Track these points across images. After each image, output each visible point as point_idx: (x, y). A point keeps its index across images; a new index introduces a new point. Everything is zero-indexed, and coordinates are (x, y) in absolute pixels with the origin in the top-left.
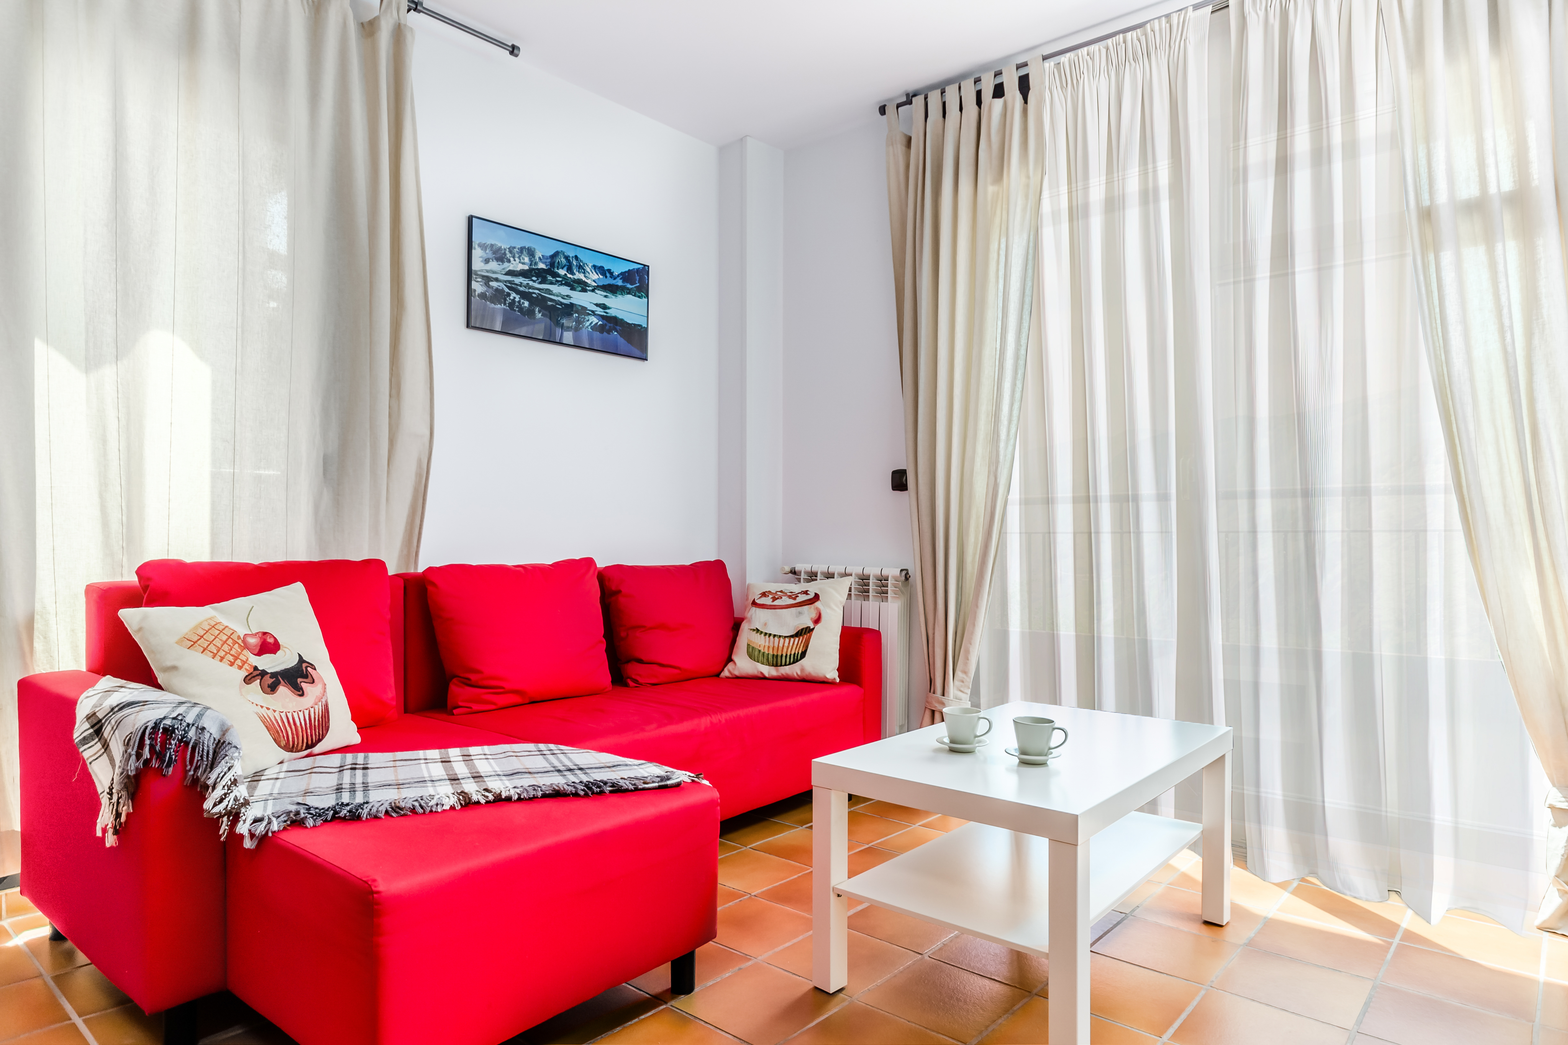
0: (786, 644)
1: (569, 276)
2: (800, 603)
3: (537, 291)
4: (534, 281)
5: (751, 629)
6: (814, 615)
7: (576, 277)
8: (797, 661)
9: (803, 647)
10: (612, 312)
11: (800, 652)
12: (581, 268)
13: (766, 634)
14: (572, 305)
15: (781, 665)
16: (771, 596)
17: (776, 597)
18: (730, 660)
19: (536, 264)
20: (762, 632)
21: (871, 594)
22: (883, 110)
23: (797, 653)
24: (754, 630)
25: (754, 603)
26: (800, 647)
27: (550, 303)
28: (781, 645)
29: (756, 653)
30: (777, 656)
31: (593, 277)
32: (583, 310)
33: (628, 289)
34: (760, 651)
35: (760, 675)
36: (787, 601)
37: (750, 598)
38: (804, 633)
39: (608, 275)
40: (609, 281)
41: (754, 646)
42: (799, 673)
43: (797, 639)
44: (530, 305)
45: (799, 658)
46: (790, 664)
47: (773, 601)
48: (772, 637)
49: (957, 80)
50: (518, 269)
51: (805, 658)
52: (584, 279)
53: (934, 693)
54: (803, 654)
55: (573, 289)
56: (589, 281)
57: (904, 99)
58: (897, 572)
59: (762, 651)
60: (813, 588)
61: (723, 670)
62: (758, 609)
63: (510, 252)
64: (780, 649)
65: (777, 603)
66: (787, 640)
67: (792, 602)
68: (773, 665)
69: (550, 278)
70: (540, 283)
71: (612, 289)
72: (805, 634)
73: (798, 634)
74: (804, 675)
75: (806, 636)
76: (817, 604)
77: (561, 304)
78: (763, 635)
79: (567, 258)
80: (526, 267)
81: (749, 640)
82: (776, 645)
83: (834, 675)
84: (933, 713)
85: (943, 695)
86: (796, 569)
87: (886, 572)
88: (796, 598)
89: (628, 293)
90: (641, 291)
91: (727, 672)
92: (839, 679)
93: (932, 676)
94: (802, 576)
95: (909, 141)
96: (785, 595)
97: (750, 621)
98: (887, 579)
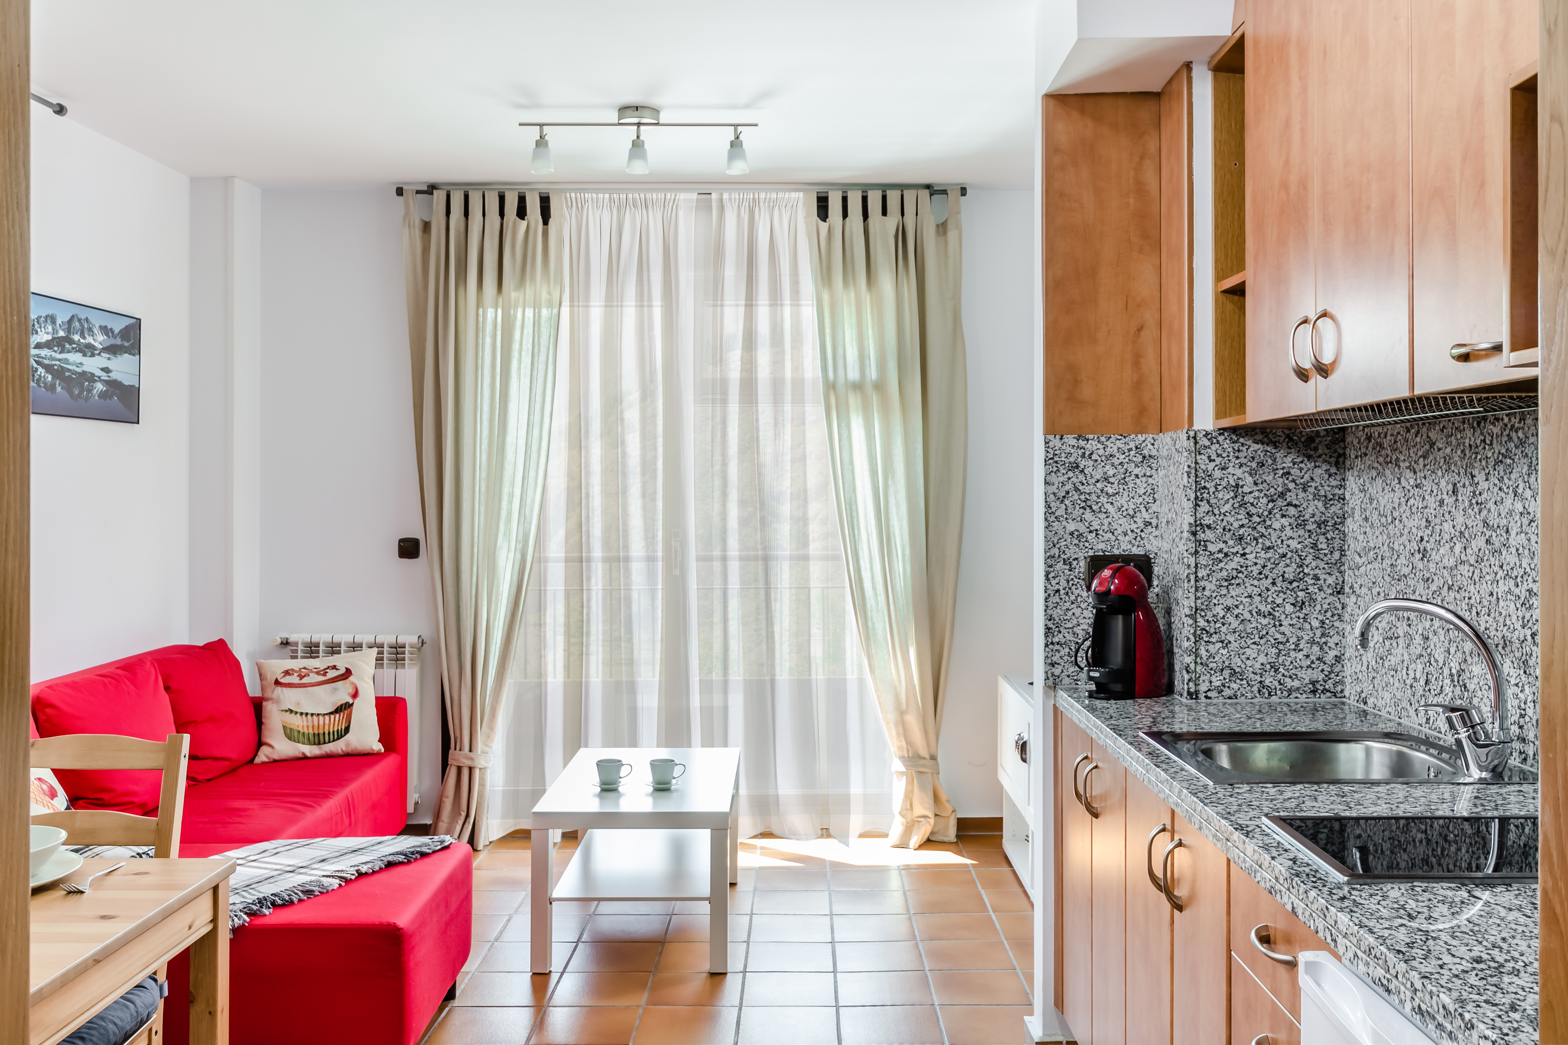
0: (327, 721)
1: (82, 341)
2: (332, 679)
3: (57, 363)
4: (55, 352)
5: (282, 711)
6: (351, 690)
7: (86, 341)
8: (342, 737)
9: (345, 723)
10: (114, 376)
11: (343, 728)
12: (90, 330)
13: (302, 714)
14: (84, 372)
15: (325, 743)
16: (296, 674)
17: (302, 674)
18: (260, 744)
19: (57, 332)
20: (296, 713)
21: (385, 662)
22: (400, 192)
23: (339, 729)
24: (286, 711)
25: (277, 683)
26: (342, 723)
27: (67, 374)
28: (321, 723)
29: (296, 734)
30: (319, 734)
31: (99, 340)
32: (91, 378)
33: (125, 347)
34: (299, 732)
35: (300, 755)
36: (314, 678)
37: (269, 677)
38: (344, 709)
39: (110, 334)
40: (112, 341)
41: (292, 727)
42: (344, 749)
43: (337, 716)
44: (53, 379)
45: (343, 733)
46: (334, 741)
47: (301, 679)
48: (309, 716)
49: (483, 187)
50: (44, 341)
51: (349, 733)
52: (93, 342)
53: (460, 750)
54: (347, 730)
55: (85, 355)
56: (96, 344)
57: (425, 188)
58: (414, 640)
59: (306, 732)
60: (340, 662)
61: (256, 754)
62: (284, 689)
63: (38, 322)
64: (321, 727)
65: (305, 680)
66: (327, 717)
67: (321, 678)
68: (314, 744)
69: (67, 346)
70: (60, 353)
71: (113, 350)
73: (338, 710)
74: (349, 750)
75: (346, 711)
76: (351, 678)
77: (76, 373)
78: (298, 715)
79: (79, 320)
80: (50, 337)
81: (283, 722)
82: (316, 723)
83: (378, 747)
84: (459, 769)
85: (471, 751)
86: (290, 640)
87: (401, 640)
88: (325, 674)
89: (126, 352)
90: (135, 348)
91: (263, 756)
92: (383, 750)
93: (458, 735)
94: (300, 647)
95: (426, 227)
96: (312, 672)
97: (277, 701)
98: (403, 646)
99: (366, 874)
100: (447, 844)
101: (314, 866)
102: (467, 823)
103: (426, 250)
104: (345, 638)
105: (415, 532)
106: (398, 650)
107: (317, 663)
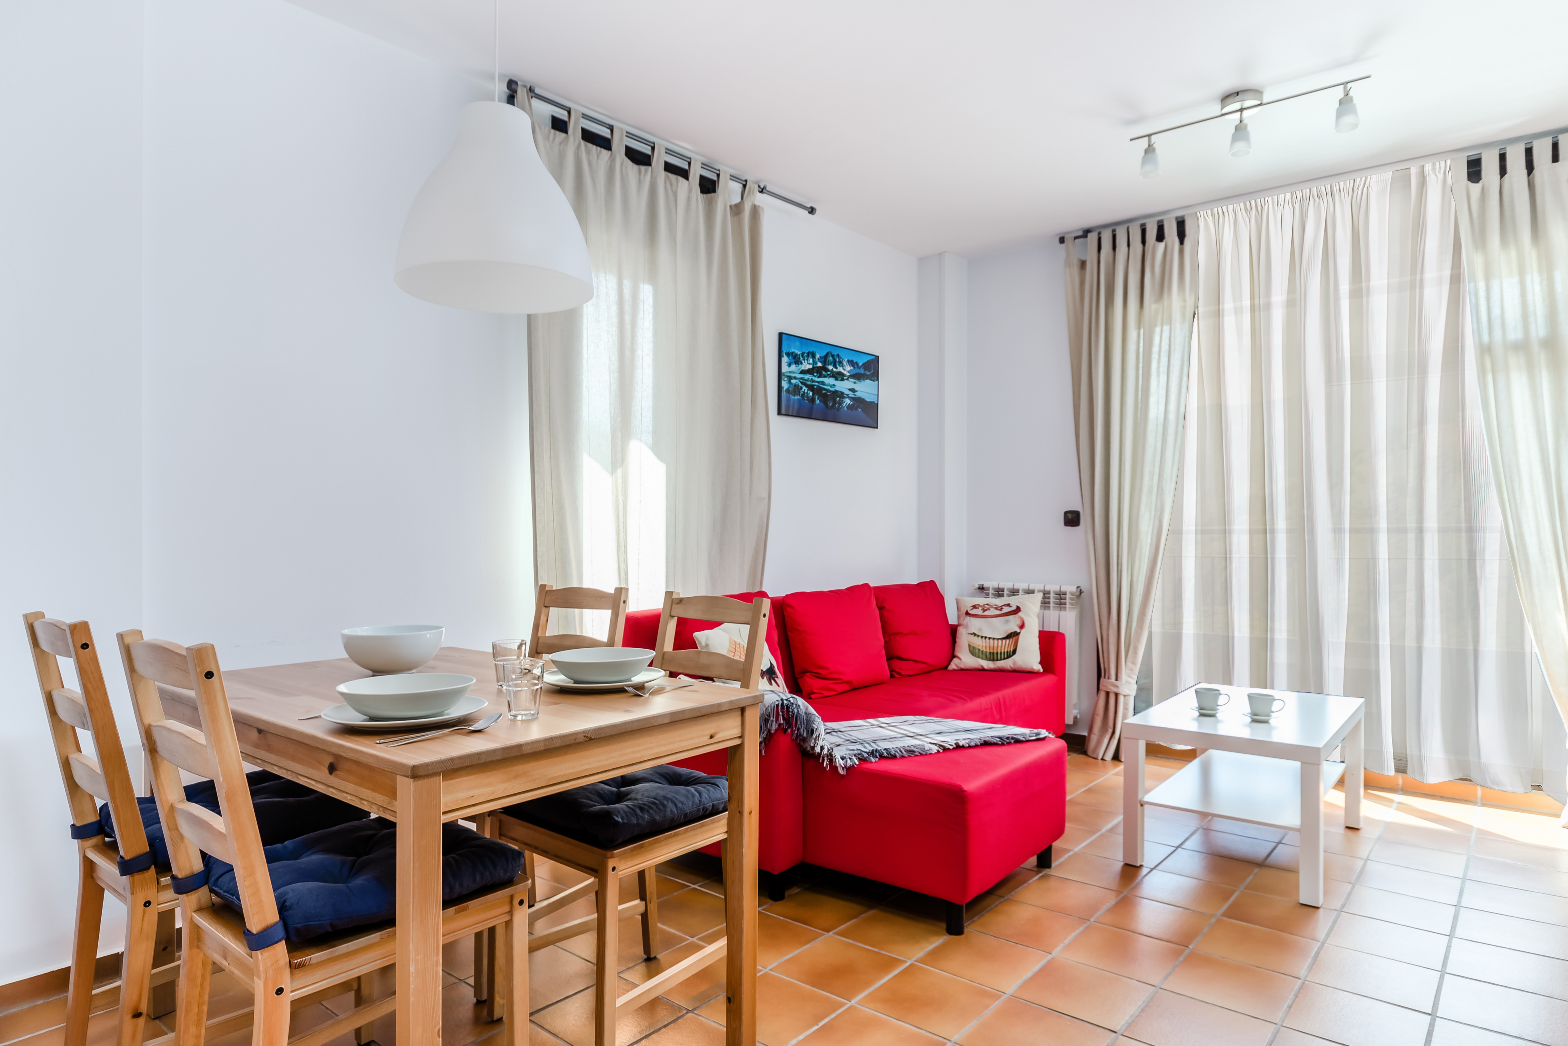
0: (1000, 644)
1: (834, 370)
2: (1006, 613)
3: (817, 384)
4: (815, 376)
5: (969, 634)
6: (1019, 623)
7: (838, 370)
8: (1010, 657)
9: (1013, 646)
10: (858, 394)
11: (1012, 650)
12: (841, 363)
13: (982, 637)
14: (836, 391)
15: (997, 660)
16: (980, 608)
17: (985, 609)
18: (953, 656)
19: (816, 363)
20: (978, 636)
21: (1052, 605)
22: (1062, 240)
23: (1009, 651)
24: (971, 634)
25: (967, 613)
26: (1011, 647)
27: (824, 392)
28: (996, 645)
29: (977, 651)
30: (993, 653)
31: (847, 369)
32: (841, 395)
33: (867, 375)
34: (979, 650)
35: (980, 668)
36: (994, 612)
37: (962, 610)
38: (1013, 636)
39: (856, 366)
40: (857, 371)
41: (975, 646)
42: (1012, 666)
43: (1008, 641)
44: (813, 394)
45: (1011, 655)
46: (1004, 659)
47: (984, 612)
48: (987, 639)
49: (1127, 222)
50: (807, 369)
51: (1016, 655)
52: (842, 371)
53: (1109, 678)
54: (1014, 652)
55: (836, 379)
56: (845, 372)
57: (1081, 233)
58: (1073, 589)
59: (985, 650)
60: (1014, 601)
61: (949, 664)
62: (972, 618)
63: (803, 356)
64: (995, 648)
65: (986, 613)
66: (1000, 641)
67: (998, 612)
68: (990, 660)
69: (824, 373)
70: (819, 377)
71: (857, 377)
73: (1009, 637)
74: (1016, 667)
75: (1014, 638)
76: (1020, 614)
77: (830, 391)
78: (980, 638)
79: (833, 356)
80: (811, 367)
81: (969, 642)
82: (992, 645)
83: (1038, 667)
84: (1108, 693)
85: (1117, 679)
86: (985, 586)
87: (1063, 589)
88: (1001, 610)
89: (867, 379)
90: (875, 376)
91: (954, 665)
92: (1042, 670)
93: (1106, 666)
94: (991, 591)
95: (1083, 264)
96: (992, 607)
97: (967, 627)
98: (1065, 594)
99: (963, 747)
100: (1041, 736)
101: (929, 736)
102: (1113, 738)
103: (1082, 283)
104: (1021, 586)
105: (1076, 506)
106: (1061, 596)
107: (999, 602)
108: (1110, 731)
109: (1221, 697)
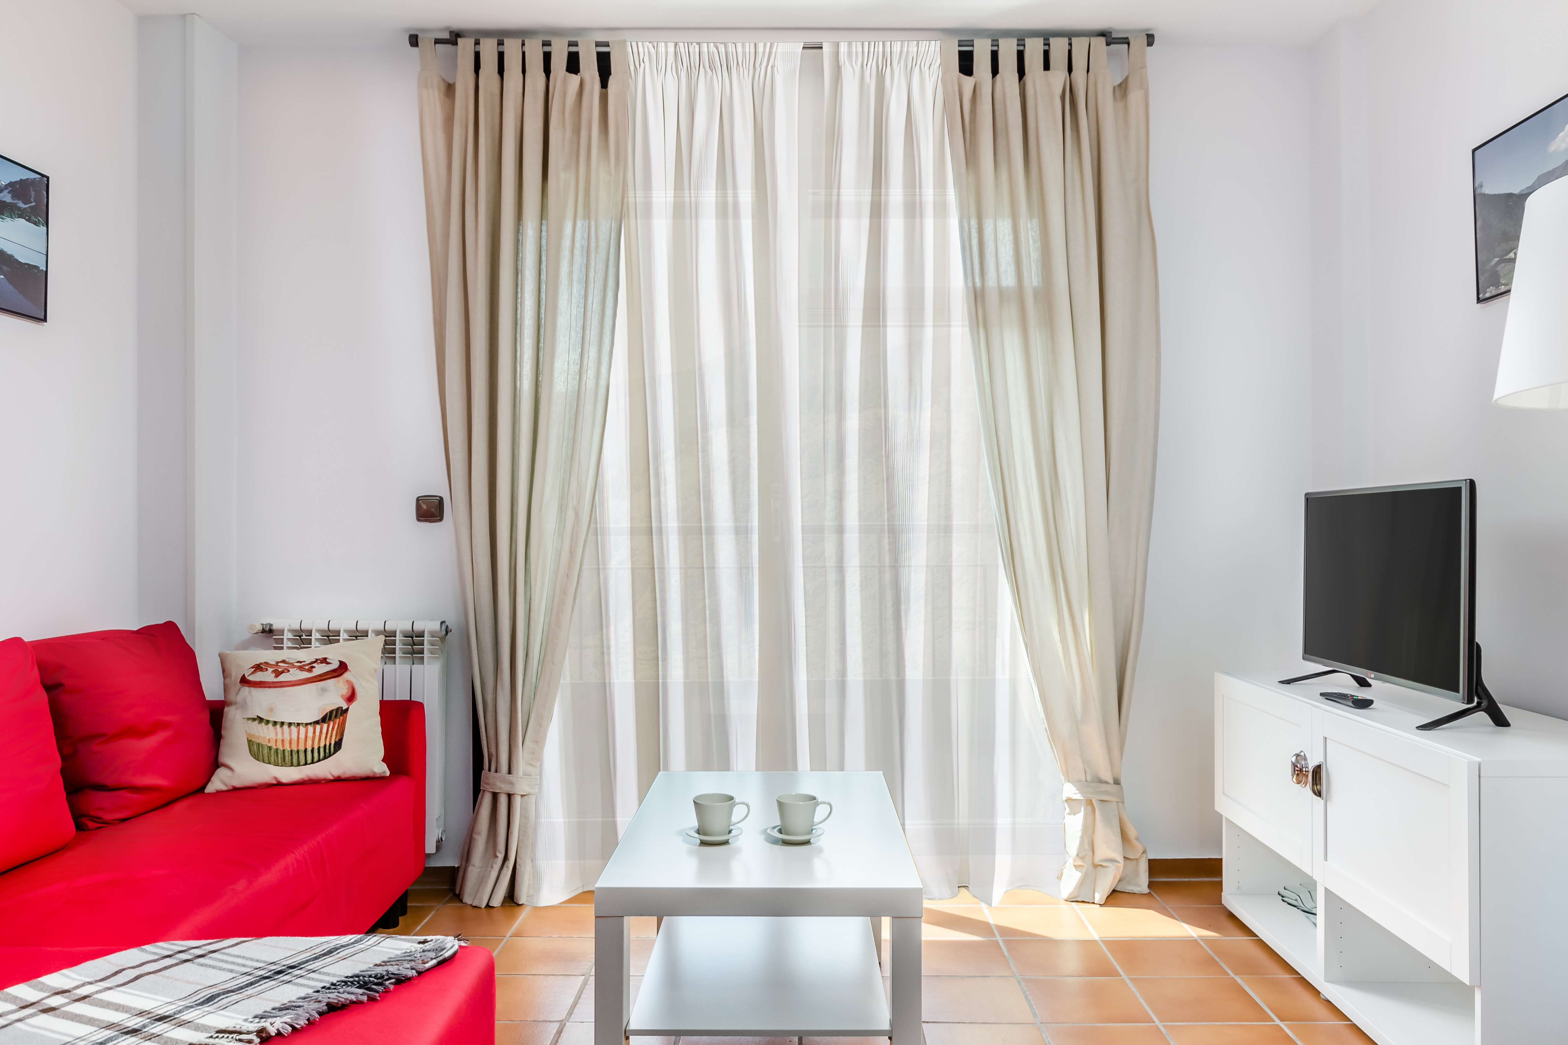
0: (310, 734)
2: (320, 675)
5: (249, 719)
6: (345, 691)
8: (330, 755)
9: (336, 736)
11: (333, 743)
13: (275, 723)
15: (306, 764)
16: (270, 670)
17: (280, 670)
18: (216, 764)
20: (268, 722)
21: (398, 654)
22: (414, 40)
23: (328, 744)
24: (254, 720)
25: (244, 681)
26: (331, 736)
28: (302, 736)
29: (266, 751)
30: (298, 752)
34: (270, 748)
35: (272, 781)
36: (296, 675)
37: (233, 674)
41: (260, 741)
42: (334, 772)
43: (325, 726)
45: (332, 751)
46: (319, 760)
47: (277, 676)
48: (286, 727)
49: (523, 34)
51: (341, 750)
53: (496, 771)
54: (338, 745)
57: (446, 36)
58: (435, 626)
59: (281, 748)
60: (334, 654)
61: (208, 780)
62: (253, 689)
64: (302, 741)
65: (282, 678)
66: (310, 728)
67: (306, 675)
68: (292, 765)
72: (336, 716)
73: (326, 718)
74: (341, 773)
75: (338, 720)
76: (346, 675)
78: (270, 725)
81: (248, 734)
82: (294, 737)
83: (381, 769)
84: (495, 796)
85: (510, 772)
86: (275, 627)
87: (418, 627)
88: (310, 670)
90: (39, 216)
91: (218, 783)
92: (388, 773)
93: (493, 751)
94: (288, 635)
95: (450, 89)
96: (293, 666)
97: (244, 706)
98: (421, 635)
101: (187, 1016)
102: (505, 868)
103: (449, 120)
104: (343, 623)
105: (437, 487)
106: (415, 639)
107: (305, 655)
108: (501, 856)
109: (736, 809)
